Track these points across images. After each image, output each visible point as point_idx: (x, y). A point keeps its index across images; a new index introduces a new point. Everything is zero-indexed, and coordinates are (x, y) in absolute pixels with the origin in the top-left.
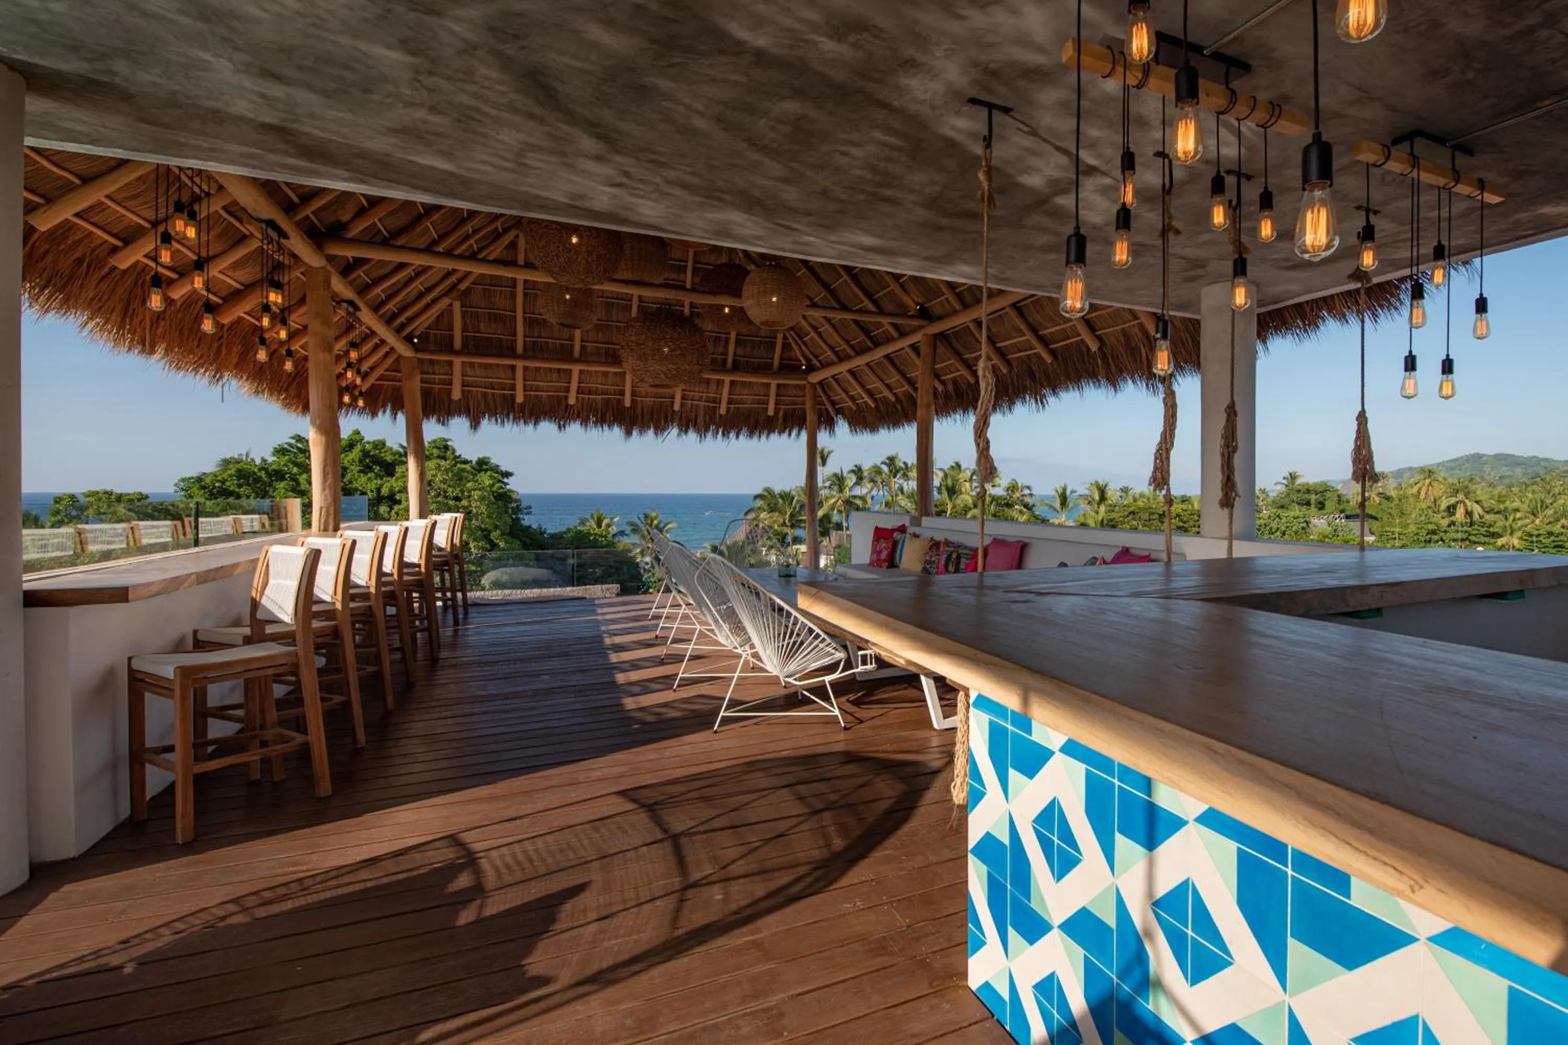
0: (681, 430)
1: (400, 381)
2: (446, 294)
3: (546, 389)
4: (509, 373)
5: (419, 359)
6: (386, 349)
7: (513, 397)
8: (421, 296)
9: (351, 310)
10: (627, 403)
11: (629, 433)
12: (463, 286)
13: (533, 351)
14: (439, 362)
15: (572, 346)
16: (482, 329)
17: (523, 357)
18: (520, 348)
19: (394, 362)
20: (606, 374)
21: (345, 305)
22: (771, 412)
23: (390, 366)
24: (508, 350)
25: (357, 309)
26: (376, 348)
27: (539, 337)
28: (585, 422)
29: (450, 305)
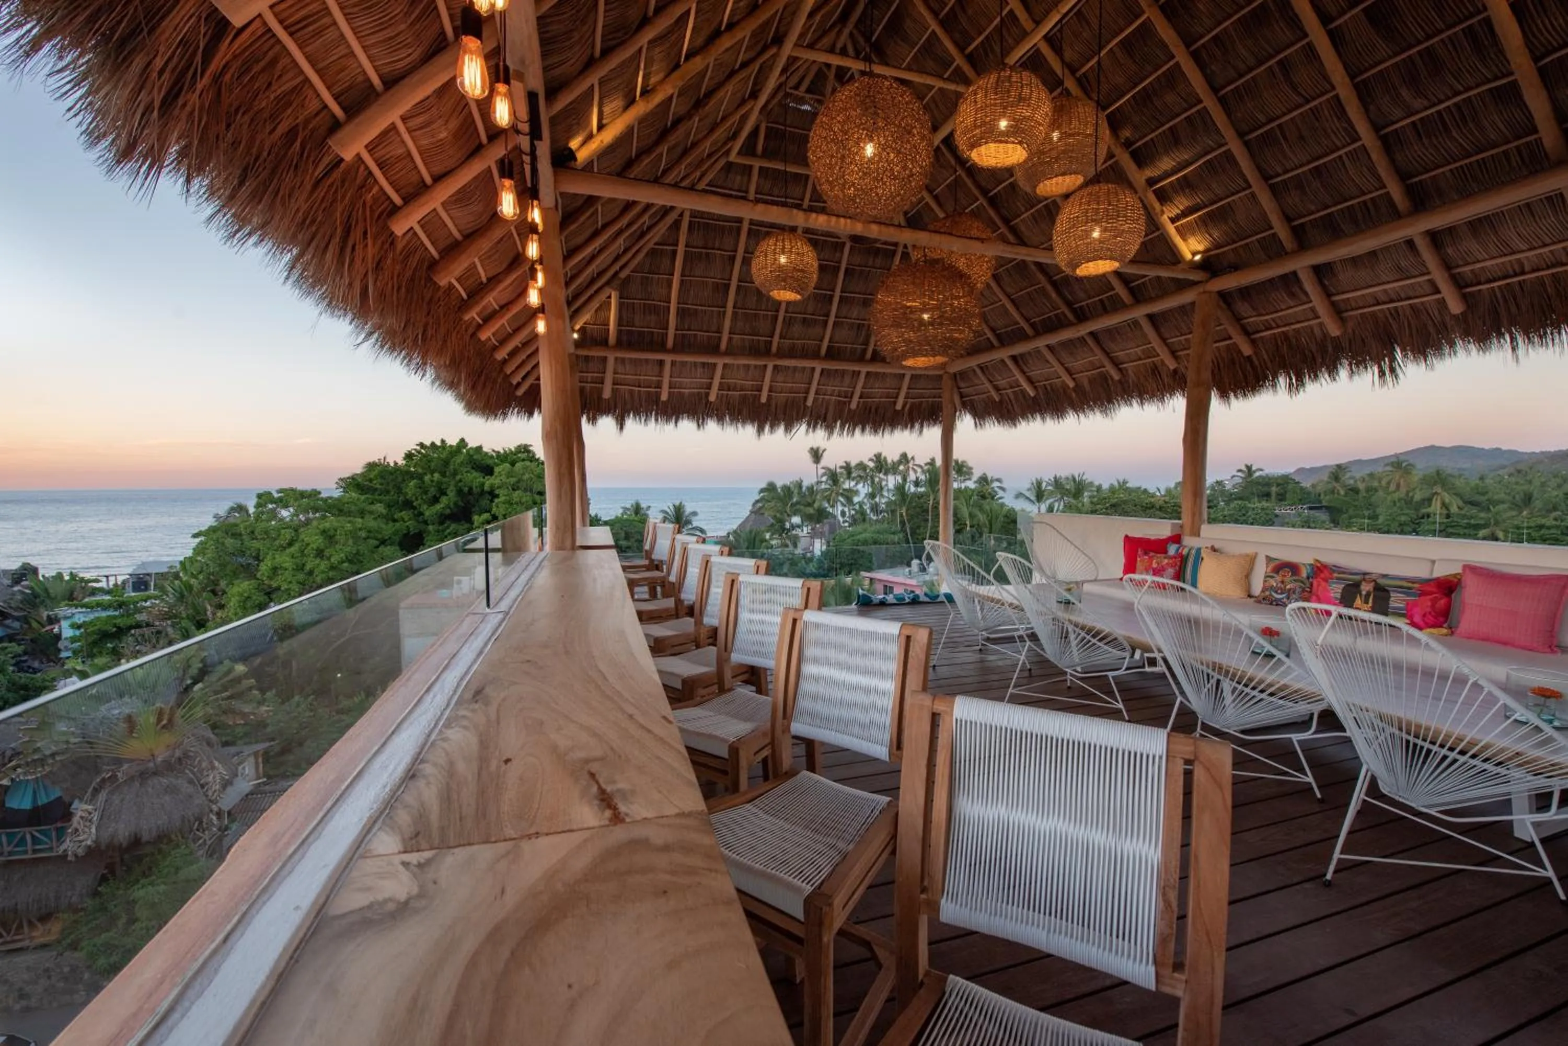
0: (809, 425)
2: (608, 283)
3: (690, 385)
4: (656, 369)
7: (658, 395)
10: (764, 400)
11: (760, 430)
12: (623, 275)
13: (682, 346)
14: (593, 358)
15: (720, 338)
16: (637, 323)
17: (674, 350)
18: (670, 343)
20: (747, 367)
22: (899, 407)
24: (660, 346)
27: (689, 330)
28: (720, 419)
29: (610, 297)
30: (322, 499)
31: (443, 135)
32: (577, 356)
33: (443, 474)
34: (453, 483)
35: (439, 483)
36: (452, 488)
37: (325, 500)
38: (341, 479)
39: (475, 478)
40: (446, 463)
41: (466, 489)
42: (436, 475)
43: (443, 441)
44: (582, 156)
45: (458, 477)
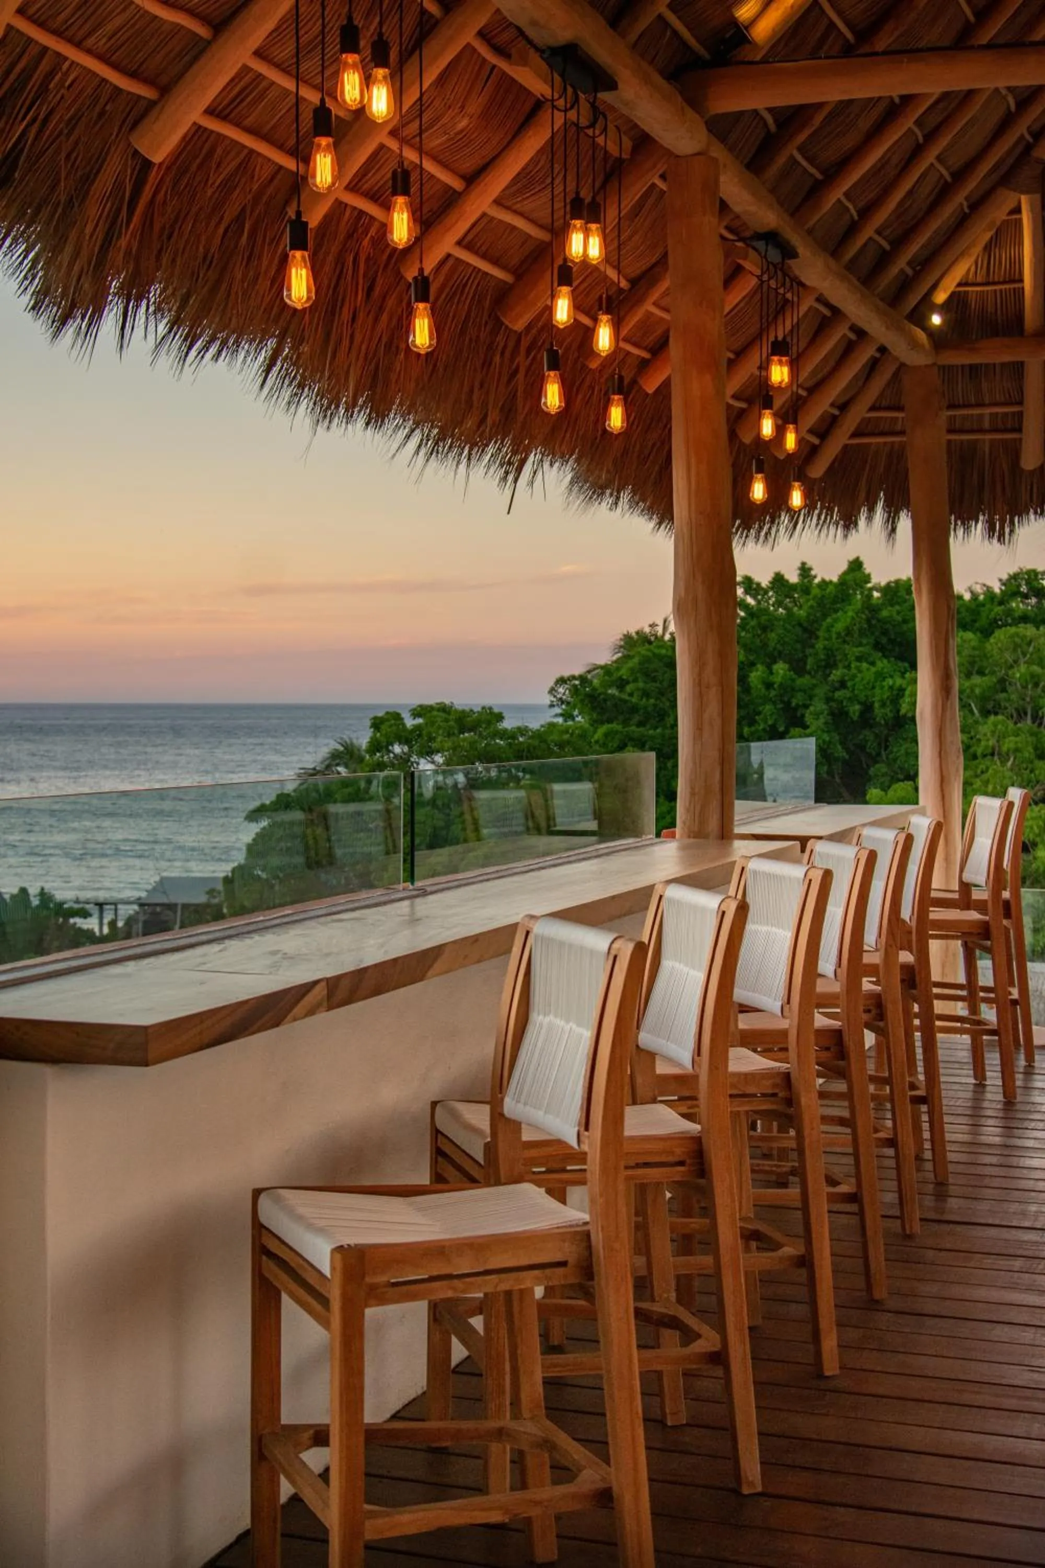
1: (902, 433)
2: (1002, 180)
5: (943, 368)
6: (866, 354)
8: (944, 192)
9: (774, 255)
14: (989, 368)
19: (888, 384)
21: (761, 245)
23: (882, 395)
25: (789, 252)
26: (848, 350)
29: (1017, 210)
30: (504, 734)
31: (463, 123)
32: (947, 371)
33: (798, 667)
34: (821, 691)
35: (787, 689)
36: (819, 705)
37: (510, 735)
38: (562, 681)
39: (881, 676)
40: (809, 630)
41: (855, 710)
42: (781, 668)
43: (805, 570)
44: (763, 30)
45: (836, 674)
